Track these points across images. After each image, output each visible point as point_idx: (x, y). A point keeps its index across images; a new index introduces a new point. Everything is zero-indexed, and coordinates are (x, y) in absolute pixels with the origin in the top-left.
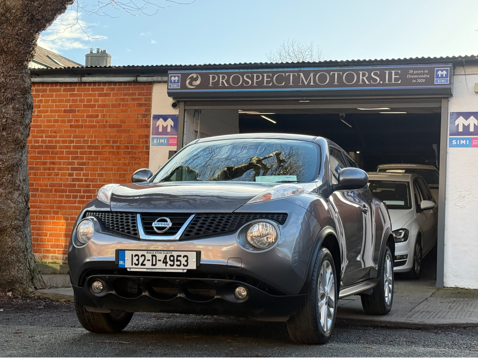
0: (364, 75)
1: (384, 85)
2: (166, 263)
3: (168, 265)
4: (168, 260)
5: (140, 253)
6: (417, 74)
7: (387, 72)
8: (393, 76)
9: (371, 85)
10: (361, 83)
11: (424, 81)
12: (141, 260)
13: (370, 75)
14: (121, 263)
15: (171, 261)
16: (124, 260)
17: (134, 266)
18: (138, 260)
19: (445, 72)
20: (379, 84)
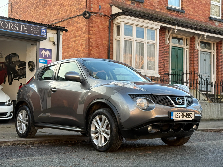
0: (11, 25)
1: (20, 31)
2: (186, 116)
3: (187, 117)
4: (187, 116)
5: (178, 113)
6: (34, 29)
7: (22, 26)
8: (24, 28)
9: (14, 30)
10: (10, 28)
11: (37, 33)
12: (179, 115)
13: (14, 25)
14: (172, 117)
15: (188, 116)
16: (173, 116)
17: (176, 118)
18: (178, 116)
19: (45, 31)
20: (18, 31)
